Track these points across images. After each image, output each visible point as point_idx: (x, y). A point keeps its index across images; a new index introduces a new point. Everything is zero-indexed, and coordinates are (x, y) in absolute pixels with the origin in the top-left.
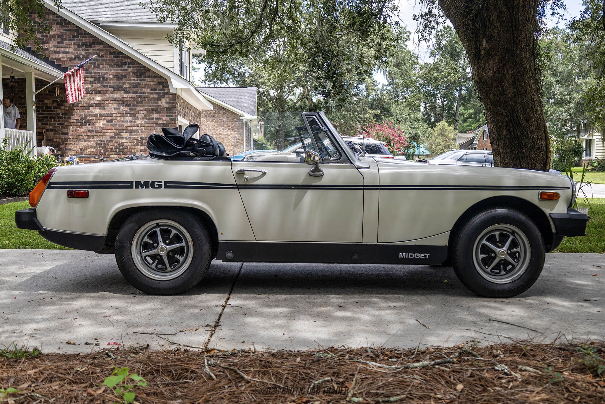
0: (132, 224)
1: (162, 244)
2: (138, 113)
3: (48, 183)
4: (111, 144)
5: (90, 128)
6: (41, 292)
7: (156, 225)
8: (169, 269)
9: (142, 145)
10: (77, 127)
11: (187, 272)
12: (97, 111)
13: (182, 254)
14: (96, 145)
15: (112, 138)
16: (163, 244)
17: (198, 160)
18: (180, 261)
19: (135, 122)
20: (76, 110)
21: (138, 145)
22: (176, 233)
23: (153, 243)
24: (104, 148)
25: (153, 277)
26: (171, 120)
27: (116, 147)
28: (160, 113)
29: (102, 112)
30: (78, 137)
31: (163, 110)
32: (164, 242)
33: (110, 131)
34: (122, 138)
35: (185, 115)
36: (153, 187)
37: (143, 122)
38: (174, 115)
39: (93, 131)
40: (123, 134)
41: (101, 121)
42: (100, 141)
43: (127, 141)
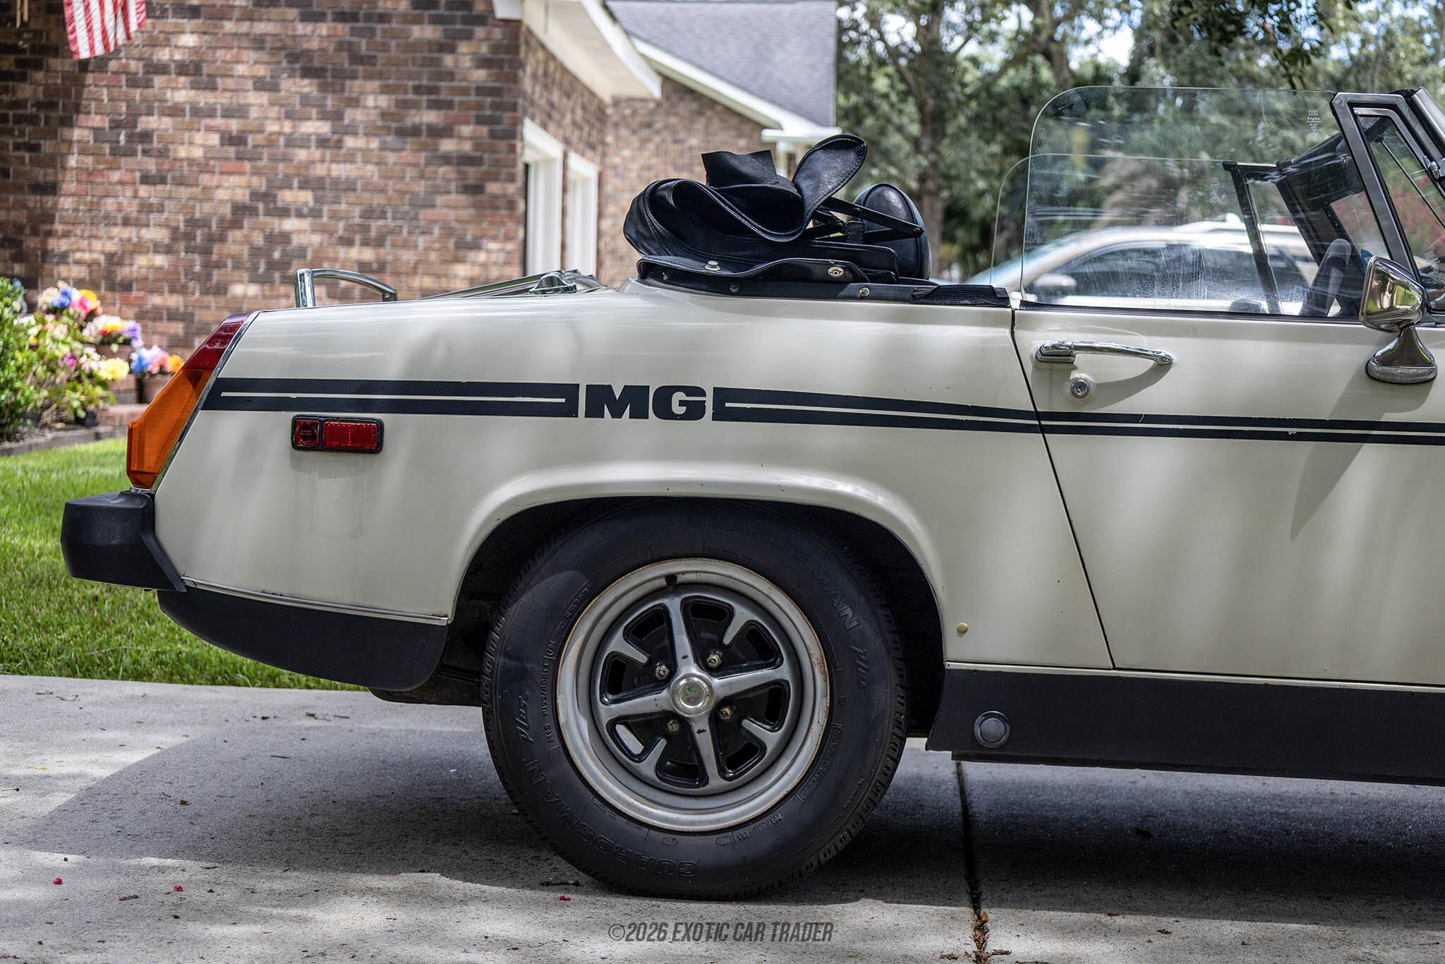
0: (564, 576)
1: (690, 669)
2: (354, 102)
3: (211, 382)
4: (235, 235)
5: (151, 165)
6: (155, 861)
7: (663, 582)
8: (716, 782)
9: (365, 243)
10: (98, 162)
11: (799, 797)
12: (182, 94)
13: (773, 716)
14: (174, 239)
15: (241, 211)
16: (694, 670)
17: (863, 298)
18: (764, 748)
19: (339, 144)
20: (97, 89)
21: (347, 242)
22: (750, 623)
23: (651, 664)
24: (206, 252)
25: (646, 813)
26: (493, 135)
27: (255, 252)
28: (449, 105)
29: (204, 99)
30: (98, 203)
31: (464, 91)
32: (701, 659)
33: (234, 180)
34: (284, 212)
35: (549, 116)
36: (664, 412)
37: (374, 144)
38: (507, 116)
39: (163, 181)
40: (287, 197)
41: (199, 138)
42: (192, 222)
43: (304, 224)
